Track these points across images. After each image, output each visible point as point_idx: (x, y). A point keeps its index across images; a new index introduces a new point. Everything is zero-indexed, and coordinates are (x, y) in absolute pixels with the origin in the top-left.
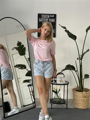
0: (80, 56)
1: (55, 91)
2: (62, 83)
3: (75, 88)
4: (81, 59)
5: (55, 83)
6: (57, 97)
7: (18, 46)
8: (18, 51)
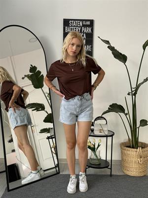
0: (133, 90)
1: (92, 146)
2: (102, 134)
3: (125, 141)
4: (135, 94)
5: (92, 134)
6: (95, 157)
7: (31, 74)
8: (31, 81)
